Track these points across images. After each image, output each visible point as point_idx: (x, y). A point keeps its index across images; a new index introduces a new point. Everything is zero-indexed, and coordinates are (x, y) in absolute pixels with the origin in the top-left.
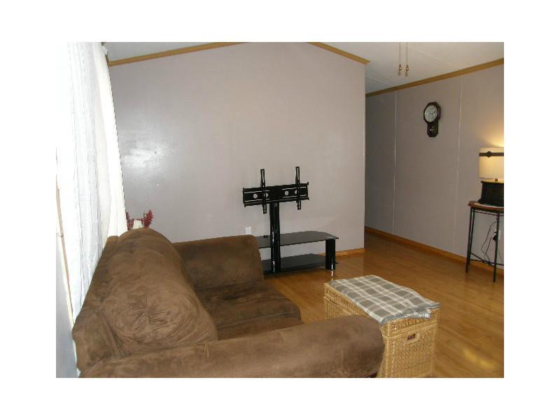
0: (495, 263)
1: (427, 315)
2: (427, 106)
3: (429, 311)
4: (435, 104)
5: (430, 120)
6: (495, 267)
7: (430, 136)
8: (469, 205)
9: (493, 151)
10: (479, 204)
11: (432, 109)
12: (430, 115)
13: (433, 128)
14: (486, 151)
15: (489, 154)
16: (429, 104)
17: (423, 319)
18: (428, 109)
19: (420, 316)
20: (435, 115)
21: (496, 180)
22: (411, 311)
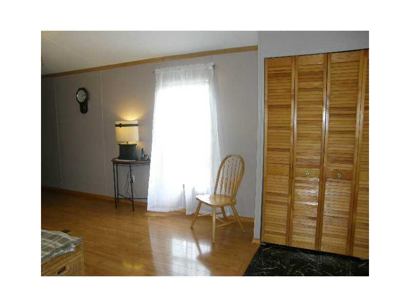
0: (133, 199)
1: (72, 250)
2: (78, 91)
3: (73, 246)
4: (83, 89)
5: (81, 100)
6: (133, 201)
7: (82, 113)
8: (112, 161)
9: (123, 123)
10: (118, 160)
11: (82, 93)
12: (81, 97)
13: (84, 107)
14: (118, 123)
15: (120, 125)
16: (80, 89)
17: (69, 254)
18: (79, 92)
19: (66, 252)
20: (84, 97)
21: (127, 142)
22: (57, 250)
